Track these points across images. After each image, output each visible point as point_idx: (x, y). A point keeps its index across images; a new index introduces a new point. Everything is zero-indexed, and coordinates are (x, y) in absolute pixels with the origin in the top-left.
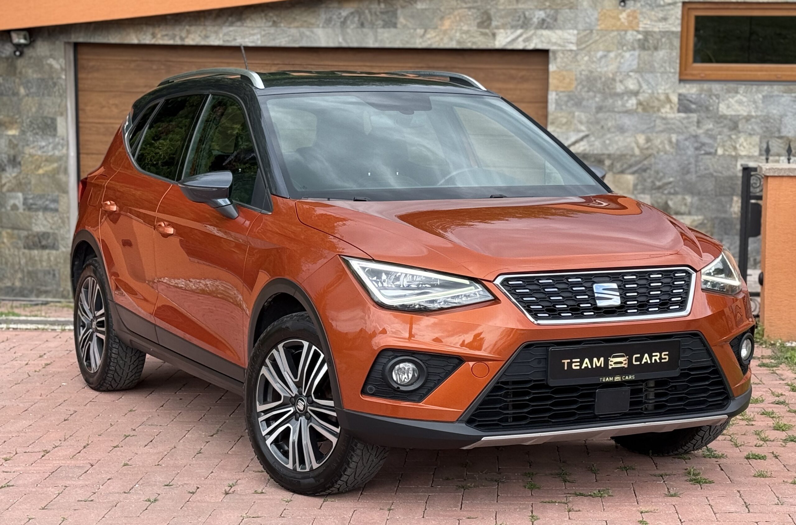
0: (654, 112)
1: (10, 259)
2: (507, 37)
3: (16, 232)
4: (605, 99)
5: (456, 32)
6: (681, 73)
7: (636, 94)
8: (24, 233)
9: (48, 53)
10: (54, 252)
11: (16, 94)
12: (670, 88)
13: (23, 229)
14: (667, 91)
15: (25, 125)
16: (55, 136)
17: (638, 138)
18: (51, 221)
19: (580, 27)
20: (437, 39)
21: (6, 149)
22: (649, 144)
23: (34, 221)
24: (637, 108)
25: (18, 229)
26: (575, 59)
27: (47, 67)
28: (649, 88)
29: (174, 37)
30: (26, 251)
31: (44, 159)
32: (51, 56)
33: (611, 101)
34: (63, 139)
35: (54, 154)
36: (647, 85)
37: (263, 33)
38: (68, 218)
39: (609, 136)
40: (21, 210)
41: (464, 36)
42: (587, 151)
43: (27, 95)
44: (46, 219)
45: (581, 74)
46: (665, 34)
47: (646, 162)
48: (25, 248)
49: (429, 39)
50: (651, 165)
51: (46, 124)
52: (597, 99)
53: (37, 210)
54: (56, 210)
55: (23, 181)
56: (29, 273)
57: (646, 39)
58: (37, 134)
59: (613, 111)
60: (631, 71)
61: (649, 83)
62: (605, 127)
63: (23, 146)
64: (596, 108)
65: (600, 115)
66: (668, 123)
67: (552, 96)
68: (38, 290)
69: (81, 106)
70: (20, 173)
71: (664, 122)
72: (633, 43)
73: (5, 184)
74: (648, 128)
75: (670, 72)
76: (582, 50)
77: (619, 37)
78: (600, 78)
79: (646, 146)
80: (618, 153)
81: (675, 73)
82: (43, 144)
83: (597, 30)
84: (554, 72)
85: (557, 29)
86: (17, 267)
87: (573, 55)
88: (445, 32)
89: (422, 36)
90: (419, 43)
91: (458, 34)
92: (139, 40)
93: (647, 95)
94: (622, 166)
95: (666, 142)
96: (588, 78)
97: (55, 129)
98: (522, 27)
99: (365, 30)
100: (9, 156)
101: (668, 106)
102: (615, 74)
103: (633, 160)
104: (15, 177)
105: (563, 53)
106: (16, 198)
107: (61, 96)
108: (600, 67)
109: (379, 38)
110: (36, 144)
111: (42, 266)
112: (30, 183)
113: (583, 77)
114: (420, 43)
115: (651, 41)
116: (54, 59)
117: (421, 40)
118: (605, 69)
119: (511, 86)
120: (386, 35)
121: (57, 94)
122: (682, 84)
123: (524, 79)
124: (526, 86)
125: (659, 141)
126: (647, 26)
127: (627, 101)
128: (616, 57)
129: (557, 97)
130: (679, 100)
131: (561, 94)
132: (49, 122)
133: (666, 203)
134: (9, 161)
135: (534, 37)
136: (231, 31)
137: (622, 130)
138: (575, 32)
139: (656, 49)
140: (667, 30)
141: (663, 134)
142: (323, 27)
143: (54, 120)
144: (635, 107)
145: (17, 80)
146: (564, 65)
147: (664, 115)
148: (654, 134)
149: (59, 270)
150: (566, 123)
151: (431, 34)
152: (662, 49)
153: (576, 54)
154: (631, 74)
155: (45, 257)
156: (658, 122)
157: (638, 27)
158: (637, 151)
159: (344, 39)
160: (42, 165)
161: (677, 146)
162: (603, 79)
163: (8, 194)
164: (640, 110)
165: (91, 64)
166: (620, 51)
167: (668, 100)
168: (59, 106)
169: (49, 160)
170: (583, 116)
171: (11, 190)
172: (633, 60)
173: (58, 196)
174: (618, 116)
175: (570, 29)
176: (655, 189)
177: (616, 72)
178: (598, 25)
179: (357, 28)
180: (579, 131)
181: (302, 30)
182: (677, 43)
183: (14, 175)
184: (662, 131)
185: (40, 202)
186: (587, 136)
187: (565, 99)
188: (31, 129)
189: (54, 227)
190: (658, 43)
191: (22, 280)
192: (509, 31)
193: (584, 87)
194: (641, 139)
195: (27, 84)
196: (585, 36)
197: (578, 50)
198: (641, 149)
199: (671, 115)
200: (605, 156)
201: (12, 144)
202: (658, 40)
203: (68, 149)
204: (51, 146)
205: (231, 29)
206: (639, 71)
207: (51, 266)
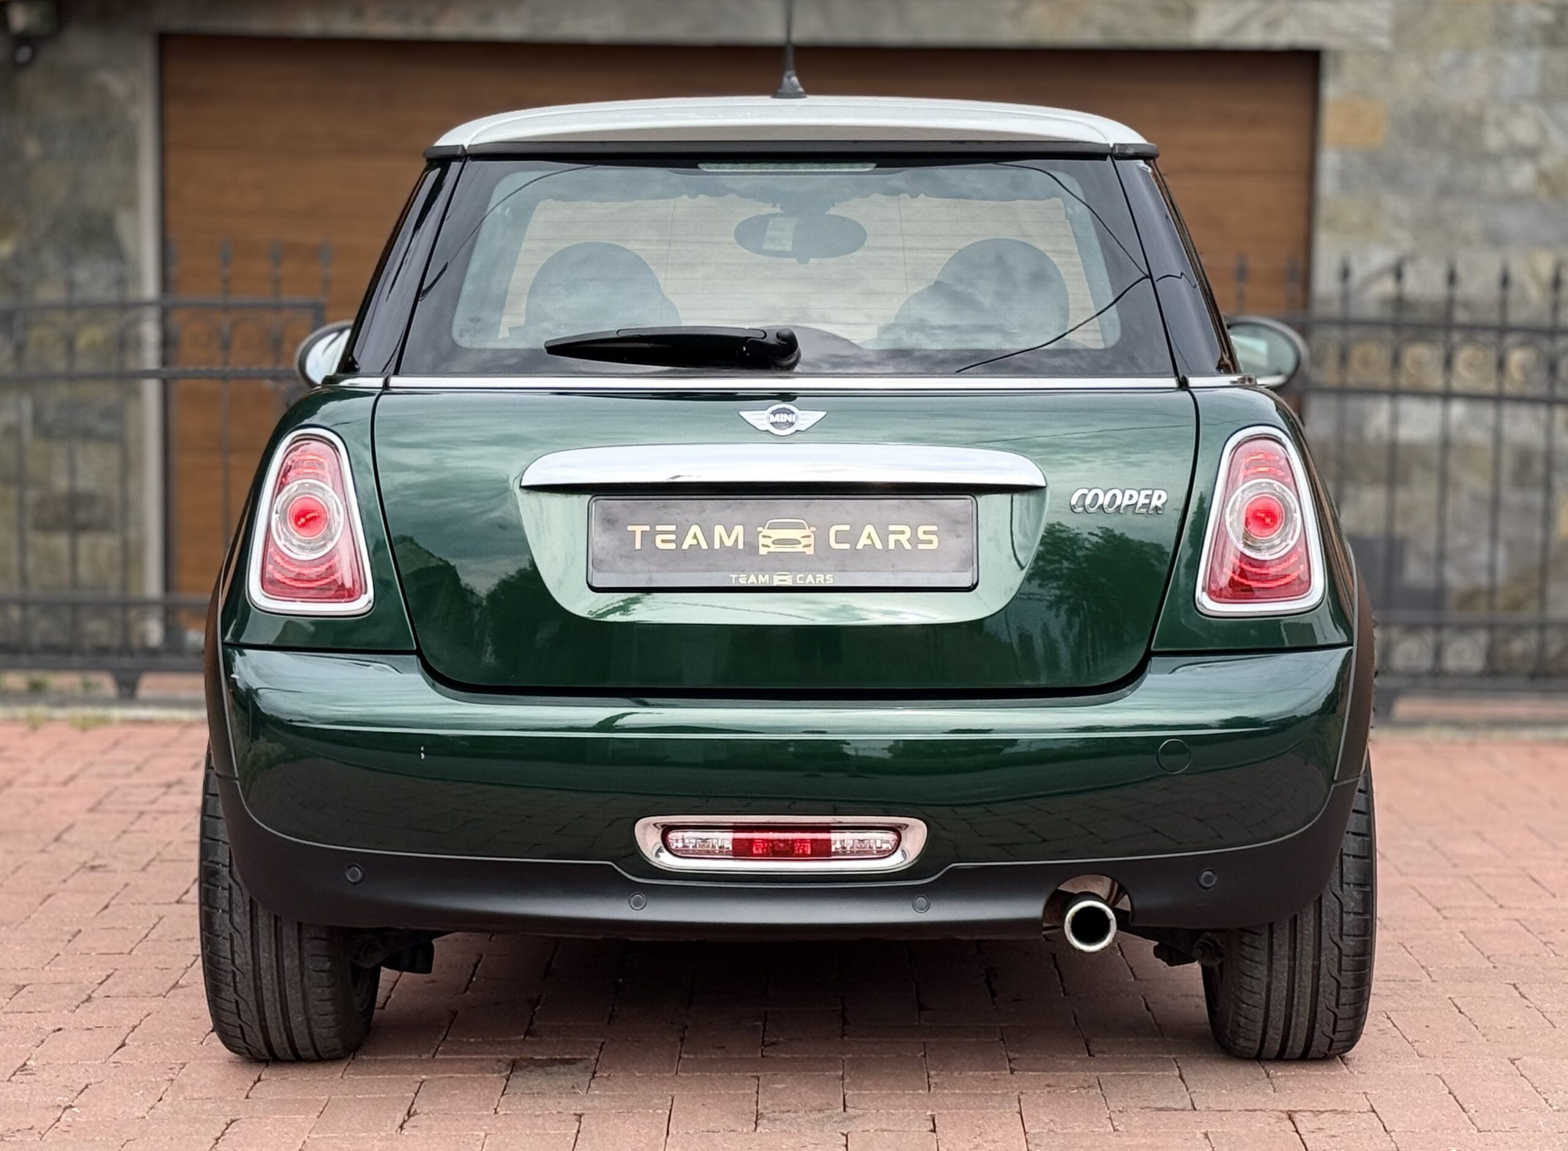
2: (1220, 19)
4: (1458, 165)
5: (1098, 4)
7: (1533, 153)
9: (97, 57)
17: (1534, 258)
24: (1536, 189)
26: (1386, 72)
27: (94, 94)
33: (1471, 171)
36: (1562, 132)
39: (1465, 255)
41: (1119, 16)
43: (45, 158)
45: (1401, 106)
48: (37, 529)
49: (1032, 21)
52: (1440, 168)
53: (68, 436)
57: (1560, 22)
59: (1477, 197)
60: (1525, 98)
62: (1457, 234)
64: (1438, 188)
65: (1448, 206)
67: (1329, 160)
72: (1529, 31)
76: (1403, 46)
77: (1495, 18)
78: (1448, 117)
84: (1335, 103)
87: (1381, 60)
89: (1016, 16)
90: (1008, 32)
91: (1103, 12)
93: (1560, 157)
96: (1417, 116)
102: (1483, 105)
105: (1359, 57)
108: (1448, 90)
109: (911, 18)
113: (1407, 114)
114: (1013, 32)
116: (114, 69)
117: (1012, 24)
118: (1460, 93)
119: (1221, 137)
127: (1512, 170)
128: (1487, 64)
129: (1342, 164)
131: (1352, 157)
132: (100, 224)
135: (1287, 19)
137: (1496, 238)
138: (1391, 8)
143: (109, 219)
144: (1530, 186)
146: (1359, 85)
150: (1361, 225)
151: (1038, 11)
153: (1388, 57)
154: (1523, 104)
158: (1532, 290)
162: (1455, 118)
164: (1543, 193)
166: (1497, 51)
170: (1404, 209)
172: (1528, 73)
174: (1488, 208)
177: (1487, 101)
180: (1393, 244)
187: (1363, 168)
193: (1407, 136)
194: (1544, 262)
195: (45, 131)
196: (1414, 16)
197: (1395, 48)
198: (1543, 286)
200: (1456, 305)
206: (1545, 98)
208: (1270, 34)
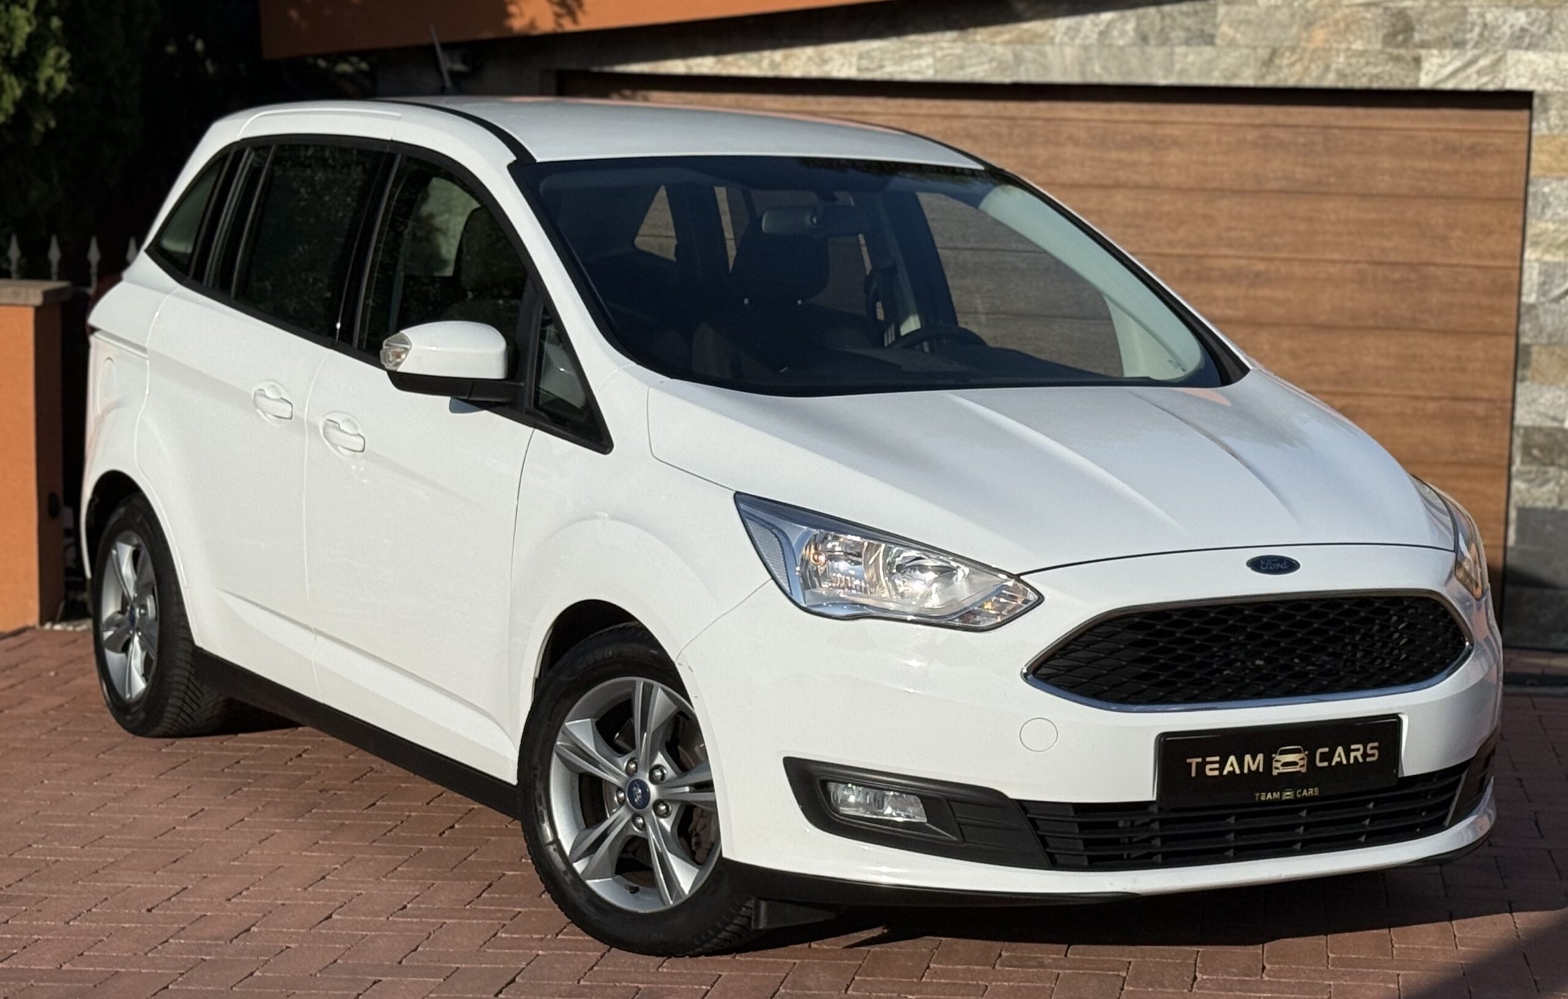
2: (1443, 65)
5: (1337, 55)
20: (1298, 69)
37: (939, 54)
41: (1354, 62)
49: (1280, 69)
67: (1537, 189)
84: (1542, 137)
85: (1551, 49)
88: (1314, 55)
89: (1268, 63)
90: (1259, 78)
91: (1341, 60)
99: (1151, 50)
105: (1562, 99)
109: (1177, 66)
114: (1264, 78)
117: (1264, 71)
119: (1449, 165)
120: (1192, 59)
129: (1548, 190)
135: (1502, 66)
136: (873, 49)
142: (1062, 43)
146: (1562, 123)
151: (1286, 58)
159: (1106, 68)
179: (1133, 44)
181: (1021, 48)
192: (1449, 54)
205: (875, 44)
208: (1485, 79)
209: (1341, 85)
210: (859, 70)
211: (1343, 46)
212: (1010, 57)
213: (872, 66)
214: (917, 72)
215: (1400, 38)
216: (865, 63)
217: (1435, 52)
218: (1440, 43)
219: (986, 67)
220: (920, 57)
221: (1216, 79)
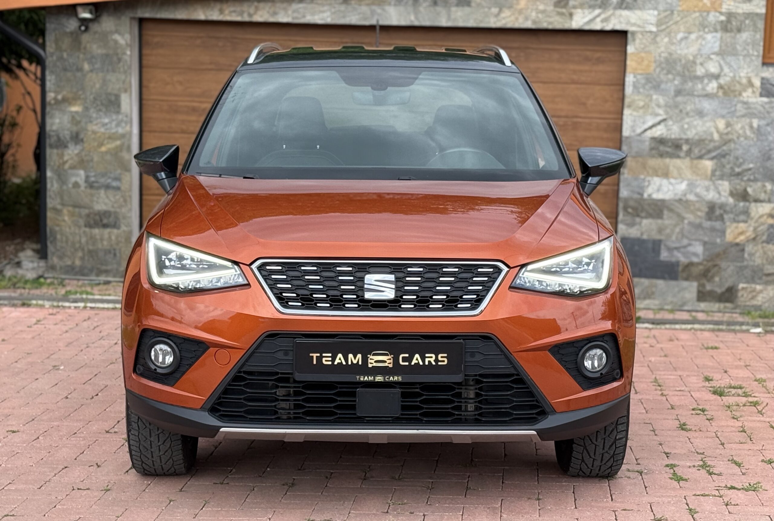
0: (735, 96)
1: (71, 238)
2: (583, 18)
3: (77, 210)
4: (684, 82)
5: (531, 12)
6: (764, 57)
7: (717, 77)
8: (85, 212)
9: (113, 28)
10: (115, 231)
11: (80, 69)
12: (753, 71)
13: (85, 208)
14: (749, 75)
15: (88, 101)
16: (118, 112)
17: (718, 122)
18: (112, 199)
19: (661, 8)
20: (513, 18)
21: (69, 125)
22: (729, 129)
23: (95, 199)
24: (718, 92)
25: (79, 207)
26: (654, 41)
27: (112, 43)
28: (731, 71)
29: (241, 14)
30: (87, 230)
31: (107, 136)
32: (117, 32)
33: (690, 84)
34: (127, 116)
35: (117, 132)
36: (729, 68)
37: (333, 10)
38: (130, 197)
39: (687, 120)
40: (83, 188)
41: (540, 16)
42: (664, 136)
43: (91, 71)
44: (107, 197)
45: (660, 56)
46: (749, 15)
47: (725, 148)
48: (86, 226)
49: (504, 18)
50: (731, 150)
51: (110, 102)
52: (676, 82)
53: (99, 188)
54: (118, 189)
55: (85, 159)
56: (90, 251)
57: (729, 21)
58: (100, 110)
59: (693, 95)
60: (713, 54)
61: (730, 66)
62: (684, 111)
63: (86, 123)
64: (675, 91)
65: (679, 99)
66: (749, 108)
67: (630, 79)
68: (98, 269)
69: (145, 83)
70: (82, 150)
71: (745, 106)
72: (715, 24)
73: (67, 162)
74: (729, 113)
75: (753, 55)
76: (662, 31)
77: (701, 19)
78: (680, 60)
79: (726, 131)
80: (697, 137)
81: (758, 56)
82: (106, 120)
83: (678, 11)
84: (632, 54)
85: (636, 9)
86: (77, 245)
87: (652, 37)
88: (520, 12)
89: (497, 15)
90: (493, 23)
91: (534, 14)
92: (206, 16)
93: (728, 79)
94: (700, 151)
95: (747, 127)
96: (667, 60)
97: (119, 106)
98: (600, 7)
99: (439, 9)
100: (71, 132)
101: (750, 90)
102: (695, 57)
103: (711, 145)
104: (77, 155)
105: (642, 35)
106: (78, 175)
107: (125, 72)
108: (681, 49)
109: (453, 17)
110: (99, 120)
111: (103, 245)
112: (92, 160)
113: (662, 59)
114: (495, 23)
115: (734, 23)
116: (120, 34)
117: (495, 19)
118: (686, 51)
119: (586, 67)
120: (459, 14)
121: (122, 70)
122: (765, 68)
123: (599, 61)
124: (601, 67)
125: (739, 126)
126: (730, 7)
127: (707, 84)
128: (697, 38)
129: (635, 80)
130: (762, 84)
131: (639, 77)
132: (113, 98)
133: (745, 190)
134: (72, 138)
135: (613, 18)
136: (300, 8)
137: (700, 114)
138: (656, 13)
139: (739, 30)
140: (751, 11)
141: (743, 119)
142: (395, 5)
143: (118, 97)
144: (715, 91)
145: (81, 56)
146: (642, 46)
147: (745, 100)
148: (735, 119)
149: (120, 250)
150: (643, 107)
151: (506, 13)
152: (744, 31)
153: (655, 35)
154: (713, 56)
155: (106, 236)
156: (739, 106)
157: (721, 8)
158: (716, 136)
159: (417, 18)
160: (105, 142)
161: (759, 132)
162: (683, 61)
163: (70, 171)
164: (720, 93)
165: (156, 40)
166: (701, 33)
167: (750, 84)
168: (124, 82)
169: (112, 138)
170: (662, 101)
171: (73, 167)
172: (715, 42)
173: (120, 174)
174: (697, 100)
175: (649, 9)
176: (734, 175)
177: (697, 55)
178: (680, 6)
179: (430, 6)
180: (657, 115)
181: (374, 7)
182: (761, 25)
183: (76, 152)
184: (743, 116)
185: (102, 180)
186: (664, 120)
187: (643, 81)
188: (95, 105)
189: (115, 205)
190: (741, 25)
191: (82, 259)
192: (586, 11)
193: (663, 69)
194: (721, 124)
195: (91, 60)
196: (666, 17)
197: (658, 31)
198: (721, 134)
199: (752, 100)
200: (683, 141)
201: (74, 120)
202: (742, 22)
203: (131, 126)
204: (114, 124)
205: (301, 5)
206: (721, 53)
207: (111, 246)
208: (605, 24)
209: (533, 27)
210: (293, 18)
211: (535, 7)
212: (369, 12)
213: (299, 16)
214: (322, 19)
215: (563, 4)
216: (295, 15)
217: (579, 11)
218: (581, 6)
219: (357, 17)
220: (323, 12)
221: (471, 23)
